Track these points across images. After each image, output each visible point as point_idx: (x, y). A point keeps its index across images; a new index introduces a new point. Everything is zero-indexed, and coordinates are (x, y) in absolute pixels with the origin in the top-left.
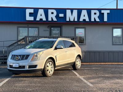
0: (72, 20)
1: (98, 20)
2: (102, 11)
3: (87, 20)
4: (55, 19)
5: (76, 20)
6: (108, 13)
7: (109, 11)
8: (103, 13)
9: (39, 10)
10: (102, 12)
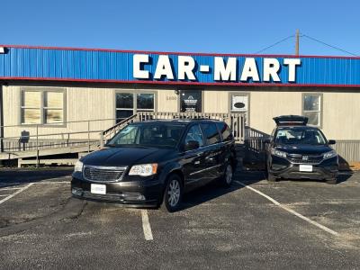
0: (225, 78)
1: (276, 78)
2: (286, 61)
3: (256, 78)
4: (191, 77)
5: (233, 78)
6: (296, 66)
7: (298, 61)
8: (287, 65)
9: (160, 56)
10: (285, 63)
